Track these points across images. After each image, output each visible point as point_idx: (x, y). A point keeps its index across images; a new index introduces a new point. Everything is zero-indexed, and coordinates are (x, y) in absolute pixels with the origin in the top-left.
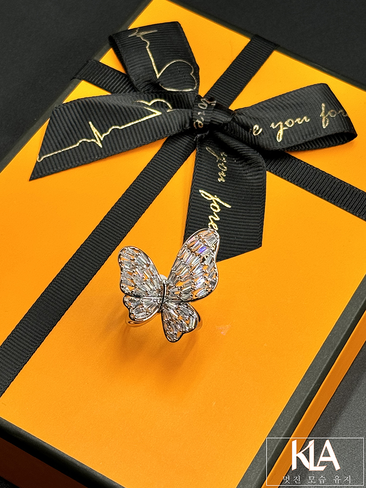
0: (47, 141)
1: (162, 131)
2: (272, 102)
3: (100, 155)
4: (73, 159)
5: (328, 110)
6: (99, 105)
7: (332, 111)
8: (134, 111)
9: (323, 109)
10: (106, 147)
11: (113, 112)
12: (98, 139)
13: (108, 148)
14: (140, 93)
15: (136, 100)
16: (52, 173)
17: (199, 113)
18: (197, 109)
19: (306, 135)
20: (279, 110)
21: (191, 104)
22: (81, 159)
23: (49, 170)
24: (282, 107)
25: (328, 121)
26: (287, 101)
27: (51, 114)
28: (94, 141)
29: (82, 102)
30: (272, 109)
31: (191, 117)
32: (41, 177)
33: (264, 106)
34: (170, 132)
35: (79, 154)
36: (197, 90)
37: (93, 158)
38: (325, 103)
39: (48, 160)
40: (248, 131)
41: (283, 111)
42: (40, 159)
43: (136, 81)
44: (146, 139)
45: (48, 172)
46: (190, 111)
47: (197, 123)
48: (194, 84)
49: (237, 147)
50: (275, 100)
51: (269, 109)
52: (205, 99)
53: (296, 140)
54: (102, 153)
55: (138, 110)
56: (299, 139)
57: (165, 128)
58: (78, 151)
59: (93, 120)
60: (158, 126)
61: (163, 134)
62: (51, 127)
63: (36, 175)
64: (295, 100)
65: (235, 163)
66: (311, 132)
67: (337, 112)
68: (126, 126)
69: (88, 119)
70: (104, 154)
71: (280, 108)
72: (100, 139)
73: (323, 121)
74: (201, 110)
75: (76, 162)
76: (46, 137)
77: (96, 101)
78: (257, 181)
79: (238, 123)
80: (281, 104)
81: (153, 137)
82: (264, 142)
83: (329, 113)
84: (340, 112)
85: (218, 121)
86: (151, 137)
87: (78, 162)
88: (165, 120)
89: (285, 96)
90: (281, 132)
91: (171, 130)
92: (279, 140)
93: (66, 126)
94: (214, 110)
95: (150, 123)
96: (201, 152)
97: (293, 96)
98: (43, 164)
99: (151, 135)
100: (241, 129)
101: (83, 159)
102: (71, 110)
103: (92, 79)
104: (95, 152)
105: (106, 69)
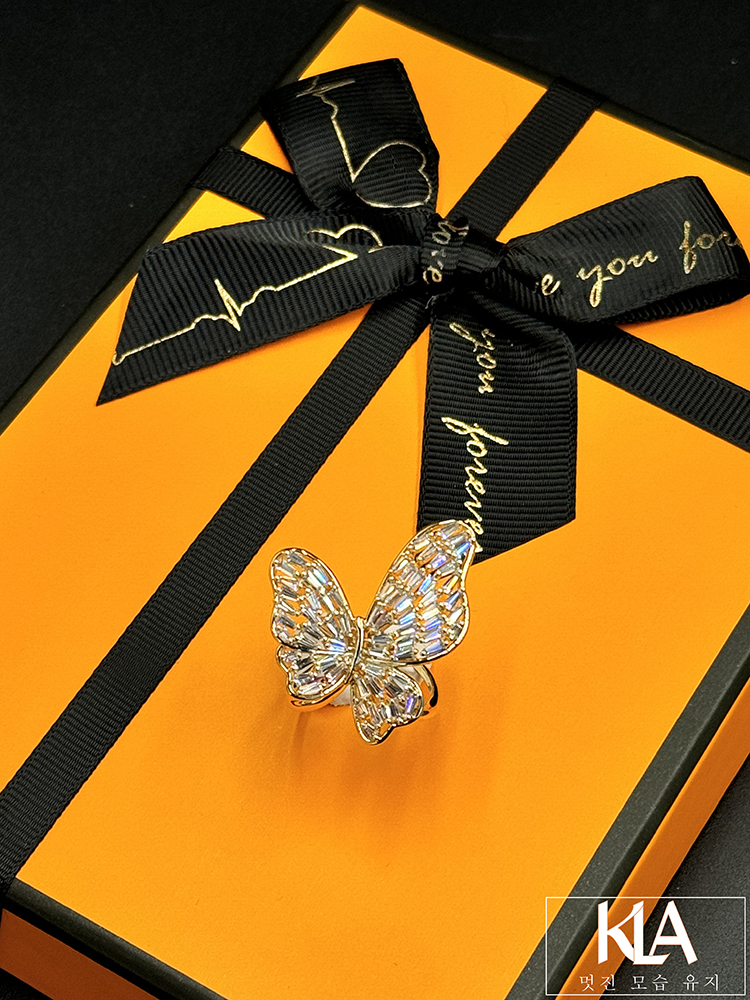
0: (132, 321)
1: (358, 292)
2: (586, 221)
3: (236, 346)
4: (181, 357)
5: (697, 235)
6: (233, 244)
7: (705, 235)
8: (303, 254)
9: (686, 232)
10: (247, 330)
11: (262, 257)
12: (232, 313)
13: (252, 330)
14: (318, 214)
15: (308, 229)
16: (142, 388)
17: (434, 254)
18: (429, 244)
19: (650, 291)
20: (597, 239)
21: (418, 235)
22: (198, 356)
23: (136, 381)
24: (602, 232)
25: (694, 259)
26: (615, 219)
27: (141, 267)
28: (225, 317)
29: (200, 238)
30: (583, 239)
31: (417, 261)
32: (119, 396)
33: (569, 230)
34: (375, 292)
35: (194, 346)
36: (433, 203)
37: (221, 352)
38: (691, 220)
39: (133, 360)
40: (532, 288)
41: (604, 240)
42: (117, 359)
44: (327, 311)
45: (132, 385)
46: (416, 249)
47: (429, 274)
48: (424, 191)
49: (512, 320)
50: (590, 216)
51: (578, 238)
52: (446, 223)
53: (629, 301)
54: (239, 342)
55: (311, 252)
56: (636, 299)
57: (365, 286)
58: (192, 341)
59: (223, 276)
60: (350, 282)
61: (360, 297)
62: (140, 293)
63: (110, 393)
64: (631, 217)
65: (512, 350)
66: (659, 283)
67: (717, 237)
68: (287, 285)
69: (213, 272)
70: (243, 344)
71: (600, 235)
72: (236, 315)
73: (686, 259)
74: (438, 247)
75: (188, 362)
76: (129, 313)
77: (228, 236)
79: (512, 271)
80: (602, 226)
81: (342, 307)
82: (565, 309)
83: (700, 242)
85: (471, 268)
86: (338, 306)
87: (193, 364)
88: (365, 269)
89: (612, 207)
90: (598, 287)
91: (377, 288)
92: (595, 302)
93: (169, 290)
94: (463, 245)
95: (335, 277)
96: (440, 337)
97: (626, 208)
98: (123, 371)
99: (336, 302)
100: (516, 282)
101: (202, 357)
102: (179, 257)
103: (224, 187)
104: (225, 339)
105: (252, 165)
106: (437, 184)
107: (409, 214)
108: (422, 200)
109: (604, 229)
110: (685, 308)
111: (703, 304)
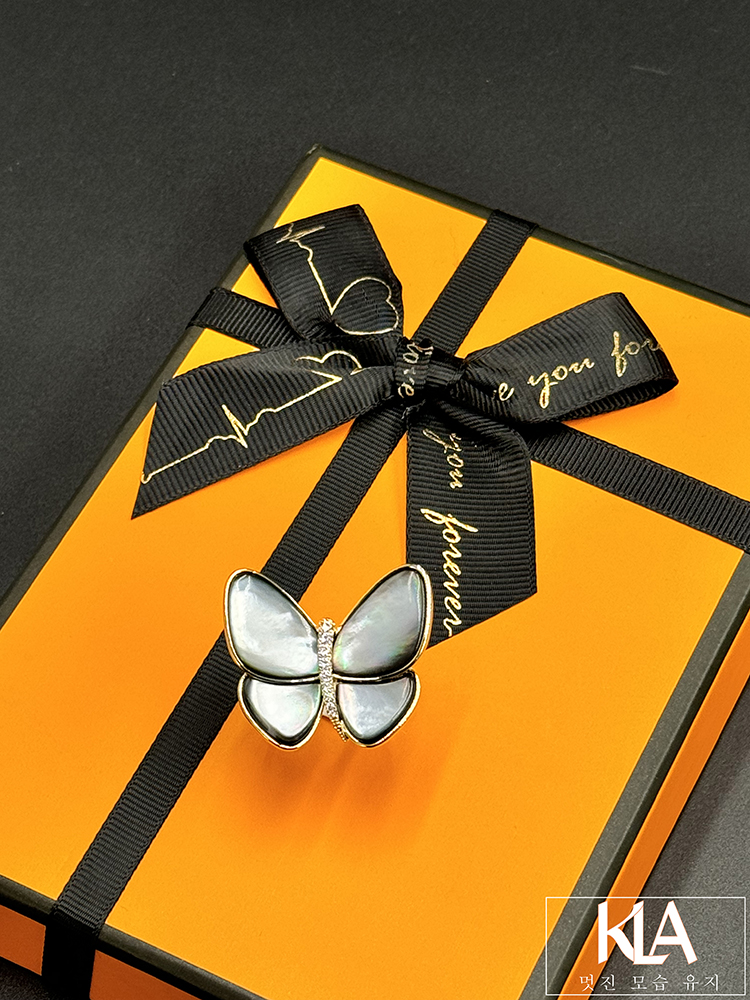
0: (155, 444)
1: (345, 408)
2: (530, 335)
3: (246, 462)
4: (200, 474)
5: (626, 343)
6: (235, 373)
7: (631, 343)
8: (296, 379)
9: (616, 342)
10: (254, 447)
11: (261, 383)
12: (239, 434)
13: (258, 447)
14: (305, 343)
15: (297, 357)
16: (168, 502)
17: (405, 372)
18: (401, 364)
19: (590, 392)
20: (542, 349)
21: (391, 356)
22: (213, 471)
23: (163, 496)
24: (546, 345)
25: (625, 364)
26: (555, 332)
27: (157, 397)
28: (234, 437)
29: (206, 370)
30: (530, 350)
31: (392, 379)
32: (151, 510)
33: (517, 343)
34: (359, 408)
35: (210, 464)
36: (400, 328)
37: (234, 467)
38: (618, 331)
39: (159, 478)
40: (491, 395)
41: (548, 351)
42: (145, 479)
43: (295, 320)
44: (320, 426)
45: (161, 500)
46: (390, 369)
47: (403, 389)
48: (393, 319)
49: (475, 424)
50: (534, 331)
51: (526, 351)
52: (413, 345)
53: (573, 402)
54: (248, 458)
55: (302, 377)
56: (579, 400)
57: (349, 403)
58: (208, 458)
59: (230, 402)
60: (337, 400)
61: (347, 413)
62: (160, 421)
63: (143, 508)
64: (569, 329)
65: (475, 450)
66: (597, 386)
67: (641, 345)
68: (283, 407)
69: (220, 399)
70: (251, 459)
71: (544, 346)
72: (243, 434)
73: (618, 363)
74: (409, 366)
75: (206, 477)
76: (153, 439)
77: (230, 367)
78: (515, 477)
79: (473, 382)
80: (545, 339)
81: (332, 422)
82: (521, 411)
83: (627, 349)
84: (645, 343)
85: (438, 382)
86: (329, 422)
87: (209, 478)
88: (350, 389)
89: (552, 322)
90: (546, 391)
91: (361, 405)
92: (544, 404)
93: (184, 416)
94: (430, 363)
95: (325, 397)
96: (416, 441)
97: (564, 322)
98: (152, 488)
99: (327, 418)
100: (477, 392)
101: (217, 471)
102: (190, 386)
103: (221, 324)
104: (236, 456)
105: (243, 303)
106: (402, 311)
107: (382, 339)
108: (392, 327)
109: (547, 341)
110: (619, 404)
111: (634, 400)
